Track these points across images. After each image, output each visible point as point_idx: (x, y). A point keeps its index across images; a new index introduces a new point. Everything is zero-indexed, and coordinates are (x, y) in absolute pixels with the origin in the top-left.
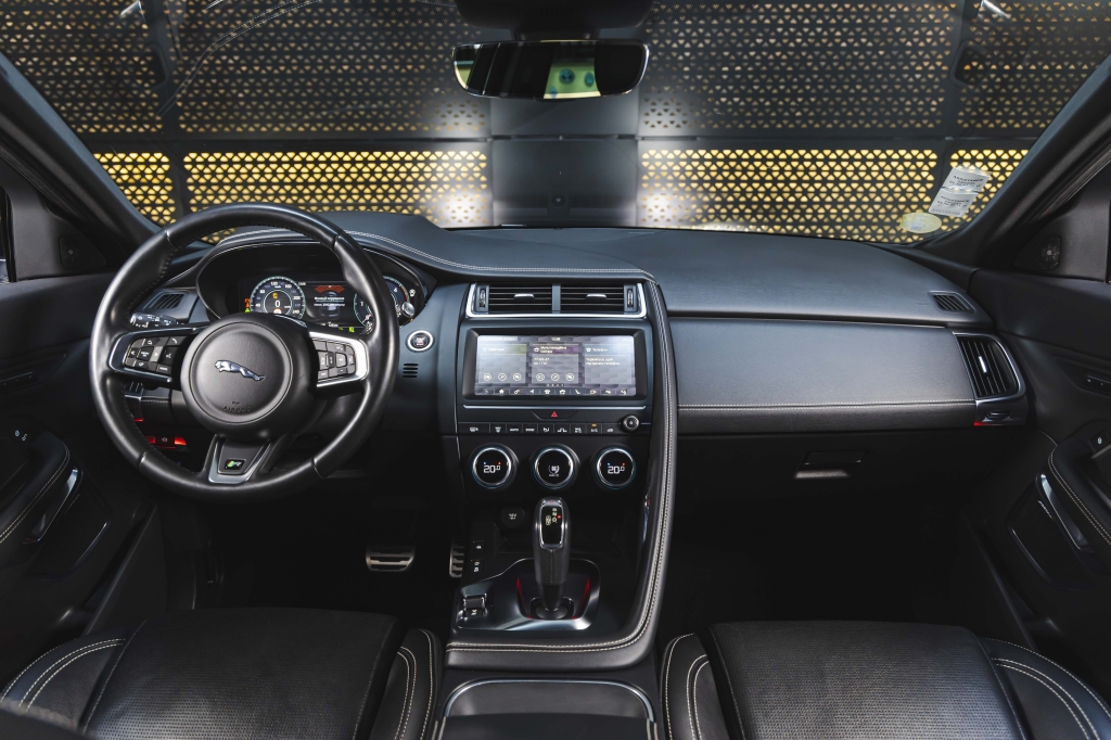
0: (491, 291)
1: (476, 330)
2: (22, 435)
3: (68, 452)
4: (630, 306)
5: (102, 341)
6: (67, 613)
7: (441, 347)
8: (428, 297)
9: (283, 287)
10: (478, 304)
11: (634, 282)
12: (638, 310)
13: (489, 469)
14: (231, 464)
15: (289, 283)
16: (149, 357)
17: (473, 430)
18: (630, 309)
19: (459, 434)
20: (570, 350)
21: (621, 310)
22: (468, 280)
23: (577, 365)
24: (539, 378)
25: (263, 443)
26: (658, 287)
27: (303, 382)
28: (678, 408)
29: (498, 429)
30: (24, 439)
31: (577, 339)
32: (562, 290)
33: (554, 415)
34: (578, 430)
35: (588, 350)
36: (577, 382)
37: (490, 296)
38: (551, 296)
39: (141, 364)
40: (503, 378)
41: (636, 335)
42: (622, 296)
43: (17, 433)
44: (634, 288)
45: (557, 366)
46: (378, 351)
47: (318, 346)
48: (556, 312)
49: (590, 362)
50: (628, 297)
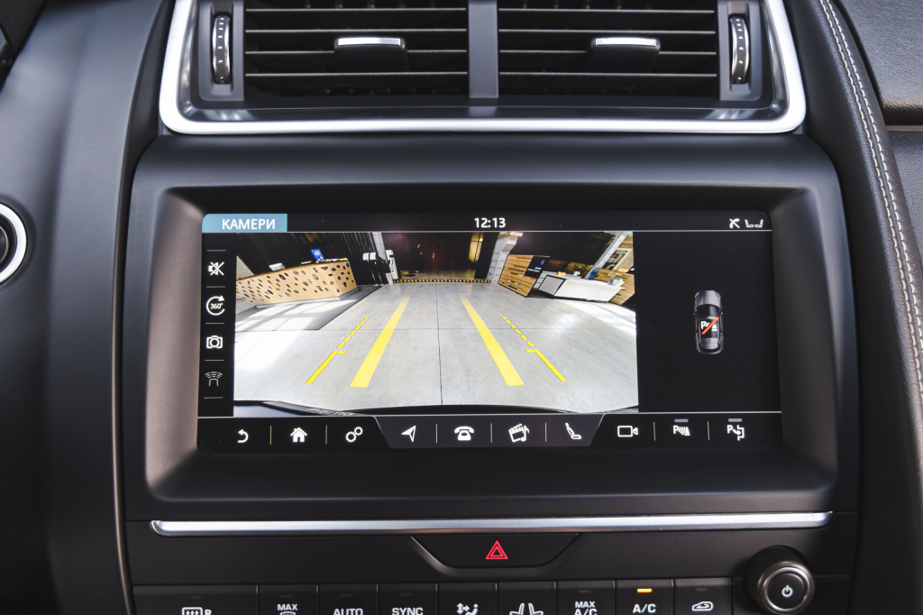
0: (249, 20)
4: (741, 77)
10: (205, 76)
12: (774, 102)
17: (191, 613)
18: (742, 91)
26: (840, 6)
32: (503, 20)
33: (498, 553)
34: (584, 609)
37: (249, 41)
38: (463, 41)
42: (713, 43)
44: (753, 9)
48: (484, 108)
50: (733, 47)
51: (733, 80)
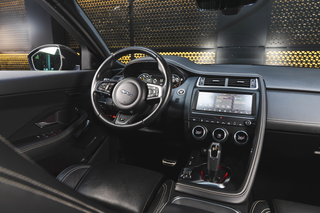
0: (205, 79)
1: (199, 90)
2: (77, 109)
3: (87, 115)
4: (253, 86)
5: (95, 83)
6: (83, 159)
7: (187, 94)
8: (185, 80)
9: (146, 77)
10: (201, 83)
11: (254, 78)
12: (255, 87)
13: (198, 132)
14: (121, 120)
15: (148, 75)
16: (105, 88)
17: (194, 120)
18: (253, 87)
19: (189, 121)
20: (229, 98)
21: (249, 87)
22: (199, 75)
23: (231, 103)
24: (218, 106)
25: (130, 114)
26: (264, 80)
27: (143, 98)
28: (267, 120)
29: (202, 120)
30: (77, 110)
31: (232, 95)
32: (229, 80)
33: (221, 118)
34: (229, 123)
35: (236, 98)
36: (231, 109)
37: (205, 81)
38: (225, 81)
39: (103, 90)
40: (206, 105)
41: (253, 95)
42: (250, 83)
43: (76, 109)
44: (254, 80)
45: (224, 103)
46: (165, 89)
47: (149, 88)
48: (226, 86)
49: (235, 102)
50: (252, 83)
51: (252, 86)
